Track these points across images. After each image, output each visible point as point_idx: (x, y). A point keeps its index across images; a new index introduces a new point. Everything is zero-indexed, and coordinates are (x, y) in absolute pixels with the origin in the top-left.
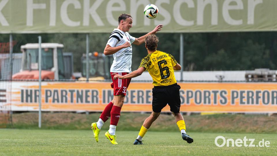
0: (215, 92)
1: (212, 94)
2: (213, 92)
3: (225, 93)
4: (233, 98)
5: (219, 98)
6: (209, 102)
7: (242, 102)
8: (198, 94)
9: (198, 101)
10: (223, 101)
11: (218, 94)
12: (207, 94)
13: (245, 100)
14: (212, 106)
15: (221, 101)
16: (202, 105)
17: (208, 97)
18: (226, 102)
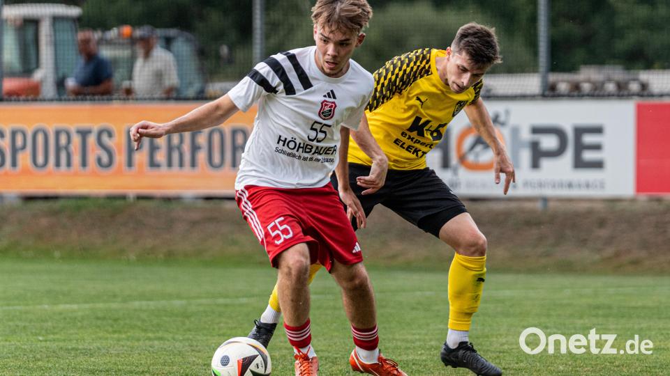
0: (84, 134)
1: (76, 140)
2: (79, 132)
3: (110, 135)
4: (130, 151)
5: (93, 150)
6: (69, 164)
7: (153, 164)
8: (40, 138)
9: (40, 160)
10: (105, 159)
11: (92, 139)
12: (63, 140)
13: (161, 157)
14: (76, 174)
15: (99, 160)
16: (50, 174)
17: (67, 148)
18: (110, 163)
